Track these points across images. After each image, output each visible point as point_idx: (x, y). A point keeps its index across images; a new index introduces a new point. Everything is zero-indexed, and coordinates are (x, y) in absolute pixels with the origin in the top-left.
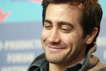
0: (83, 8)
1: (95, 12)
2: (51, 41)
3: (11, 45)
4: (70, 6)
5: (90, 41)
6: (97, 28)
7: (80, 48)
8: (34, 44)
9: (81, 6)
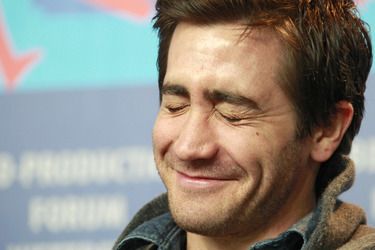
0: (294, 36)
1: (341, 46)
2: (184, 156)
3: (44, 167)
4: (248, 31)
5: (327, 150)
6: (350, 105)
7: (291, 174)
8: (126, 166)
9: (287, 29)
